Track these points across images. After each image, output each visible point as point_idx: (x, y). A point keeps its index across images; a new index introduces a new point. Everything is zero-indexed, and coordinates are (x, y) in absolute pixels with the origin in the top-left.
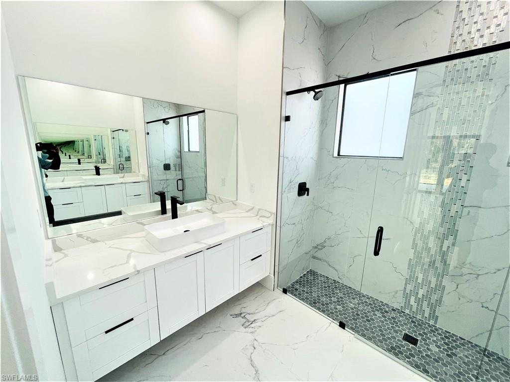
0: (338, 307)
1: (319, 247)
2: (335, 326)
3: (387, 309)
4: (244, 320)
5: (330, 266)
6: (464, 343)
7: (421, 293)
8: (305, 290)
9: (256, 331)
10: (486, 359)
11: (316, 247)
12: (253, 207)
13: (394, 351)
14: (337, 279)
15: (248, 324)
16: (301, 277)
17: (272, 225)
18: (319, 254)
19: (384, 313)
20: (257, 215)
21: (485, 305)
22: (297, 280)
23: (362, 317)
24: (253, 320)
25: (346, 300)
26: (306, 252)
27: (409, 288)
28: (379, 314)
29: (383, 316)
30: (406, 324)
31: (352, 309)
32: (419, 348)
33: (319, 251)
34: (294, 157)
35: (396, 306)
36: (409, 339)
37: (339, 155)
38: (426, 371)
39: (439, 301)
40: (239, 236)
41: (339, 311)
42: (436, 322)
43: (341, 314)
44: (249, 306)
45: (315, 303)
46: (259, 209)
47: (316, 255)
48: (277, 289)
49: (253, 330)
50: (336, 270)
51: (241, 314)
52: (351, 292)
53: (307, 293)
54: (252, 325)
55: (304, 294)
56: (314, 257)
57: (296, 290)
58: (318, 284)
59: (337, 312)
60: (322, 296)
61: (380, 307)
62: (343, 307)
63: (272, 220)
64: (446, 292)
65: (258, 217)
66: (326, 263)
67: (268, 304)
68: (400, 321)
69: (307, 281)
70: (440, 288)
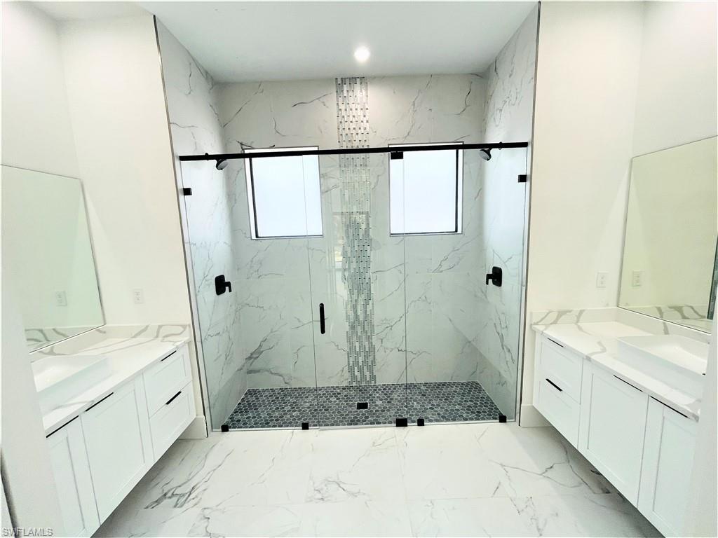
0: (294, 414)
1: (255, 356)
2: (299, 432)
3: (339, 391)
4: (175, 499)
5: (272, 373)
6: (395, 387)
7: (361, 359)
8: (250, 415)
9: (201, 499)
10: (409, 391)
11: (250, 358)
12: (147, 327)
13: (354, 422)
14: (284, 386)
15: (184, 499)
16: (240, 404)
17: (189, 343)
18: (257, 364)
19: (336, 395)
20: (157, 337)
21: (400, 349)
22: (236, 409)
23: (321, 410)
24: (189, 490)
25: (300, 402)
26: (239, 368)
27: (352, 360)
28: (333, 399)
29: (337, 399)
30: (356, 396)
31: (309, 408)
32: (370, 408)
33: (256, 361)
34: (204, 243)
35: (345, 384)
36: (362, 406)
37: (257, 236)
38: (379, 423)
39: (374, 362)
40: (141, 373)
41: (297, 417)
42: (375, 382)
43: (299, 419)
44: (175, 477)
45: (267, 423)
46: (160, 327)
47: (251, 368)
48: (212, 433)
49: (196, 500)
50: (280, 376)
51: (165, 495)
52: (302, 392)
53: (254, 417)
54: (192, 497)
55: (250, 420)
56: (250, 372)
57: (239, 421)
58: (264, 401)
59: (295, 419)
60: (274, 411)
61: (333, 392)
62: (299, 411)
63: (187, 336)
64: (376, 351)
65: (160, 338)
66: (266, 373)
67: (206, 456)
68: (351, 396)
69: (249, 404)
70: (372, 348)
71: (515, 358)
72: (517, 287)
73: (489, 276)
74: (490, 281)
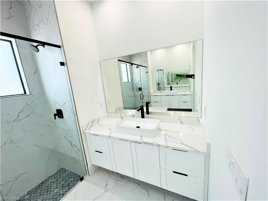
71: (80, 148)
72: (72, 116)
73: (55, 115)
74: (57, 117)
